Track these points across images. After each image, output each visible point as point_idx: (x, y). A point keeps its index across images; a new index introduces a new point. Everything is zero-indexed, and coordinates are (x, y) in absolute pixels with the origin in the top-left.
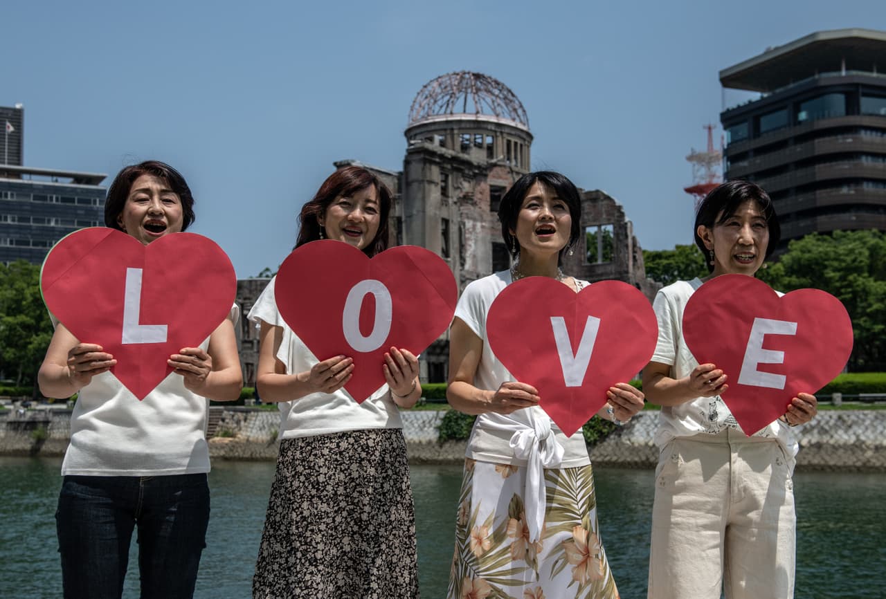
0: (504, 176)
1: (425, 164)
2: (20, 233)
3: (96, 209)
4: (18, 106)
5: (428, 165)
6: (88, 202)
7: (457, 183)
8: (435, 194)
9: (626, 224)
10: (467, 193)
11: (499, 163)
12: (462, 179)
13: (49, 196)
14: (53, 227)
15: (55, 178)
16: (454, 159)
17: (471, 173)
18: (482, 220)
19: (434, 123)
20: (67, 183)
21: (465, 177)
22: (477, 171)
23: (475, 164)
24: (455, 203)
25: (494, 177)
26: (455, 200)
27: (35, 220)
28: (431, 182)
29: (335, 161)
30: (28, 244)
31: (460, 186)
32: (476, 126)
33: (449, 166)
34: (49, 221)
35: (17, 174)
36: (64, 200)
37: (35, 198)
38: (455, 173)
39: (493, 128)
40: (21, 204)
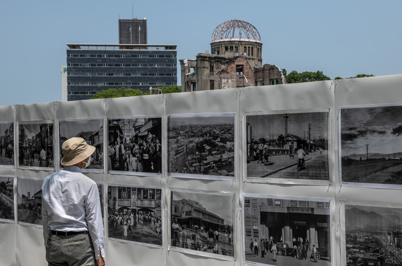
0: (243, 61)
1: (201, 61)
2: (144, 71)
3: (172, 59)
4: (145, 19)
5: (202, 62)
6: (169, 56)
7: (218, 66)
8: (207, 71)
9: (282, 78)
10: (223, 69)
11: (240, 56)
12: (221, 65)
13: (154, 55)
14: (156, 67)
15: (157, 47)
16: (216, 58)
17: (225, 62)
18: (232, 78)
19: (216, 43)
20: (163, 49)
21: (222, 63)
22: (228, 61)
23: (227, 58)
24: (217, 74)
25: (238, 61)
26: (217, 72)
27: (150, 65)
28: (204, 68)
29: (180, 59)
30: (147, 74)
31: (220, 67)
32: (230, 43)
33: (214, 61)
34: (155, 65)
35: (145, 47)
36: (160, 56)
37: (149, 56)
38: (217, 63)
39: (237, 43)
40: (144, 59)
